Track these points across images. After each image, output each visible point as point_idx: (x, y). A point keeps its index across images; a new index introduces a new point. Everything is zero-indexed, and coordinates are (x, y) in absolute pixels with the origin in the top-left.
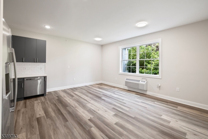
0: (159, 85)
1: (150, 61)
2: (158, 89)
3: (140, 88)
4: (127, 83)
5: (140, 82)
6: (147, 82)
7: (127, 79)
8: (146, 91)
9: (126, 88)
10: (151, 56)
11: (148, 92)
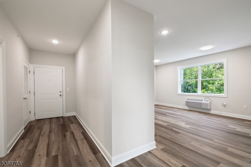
0: (224, 104)
1: (210, 81)
2: (224, 107)
3: (203, 107)
4: (187, 103)
5: (203, 102)
6: (211, 102)
7: (187, 99)
8: (210, 110)
9: (187, 108)
10: (213, 75)
11: (211, 111)
